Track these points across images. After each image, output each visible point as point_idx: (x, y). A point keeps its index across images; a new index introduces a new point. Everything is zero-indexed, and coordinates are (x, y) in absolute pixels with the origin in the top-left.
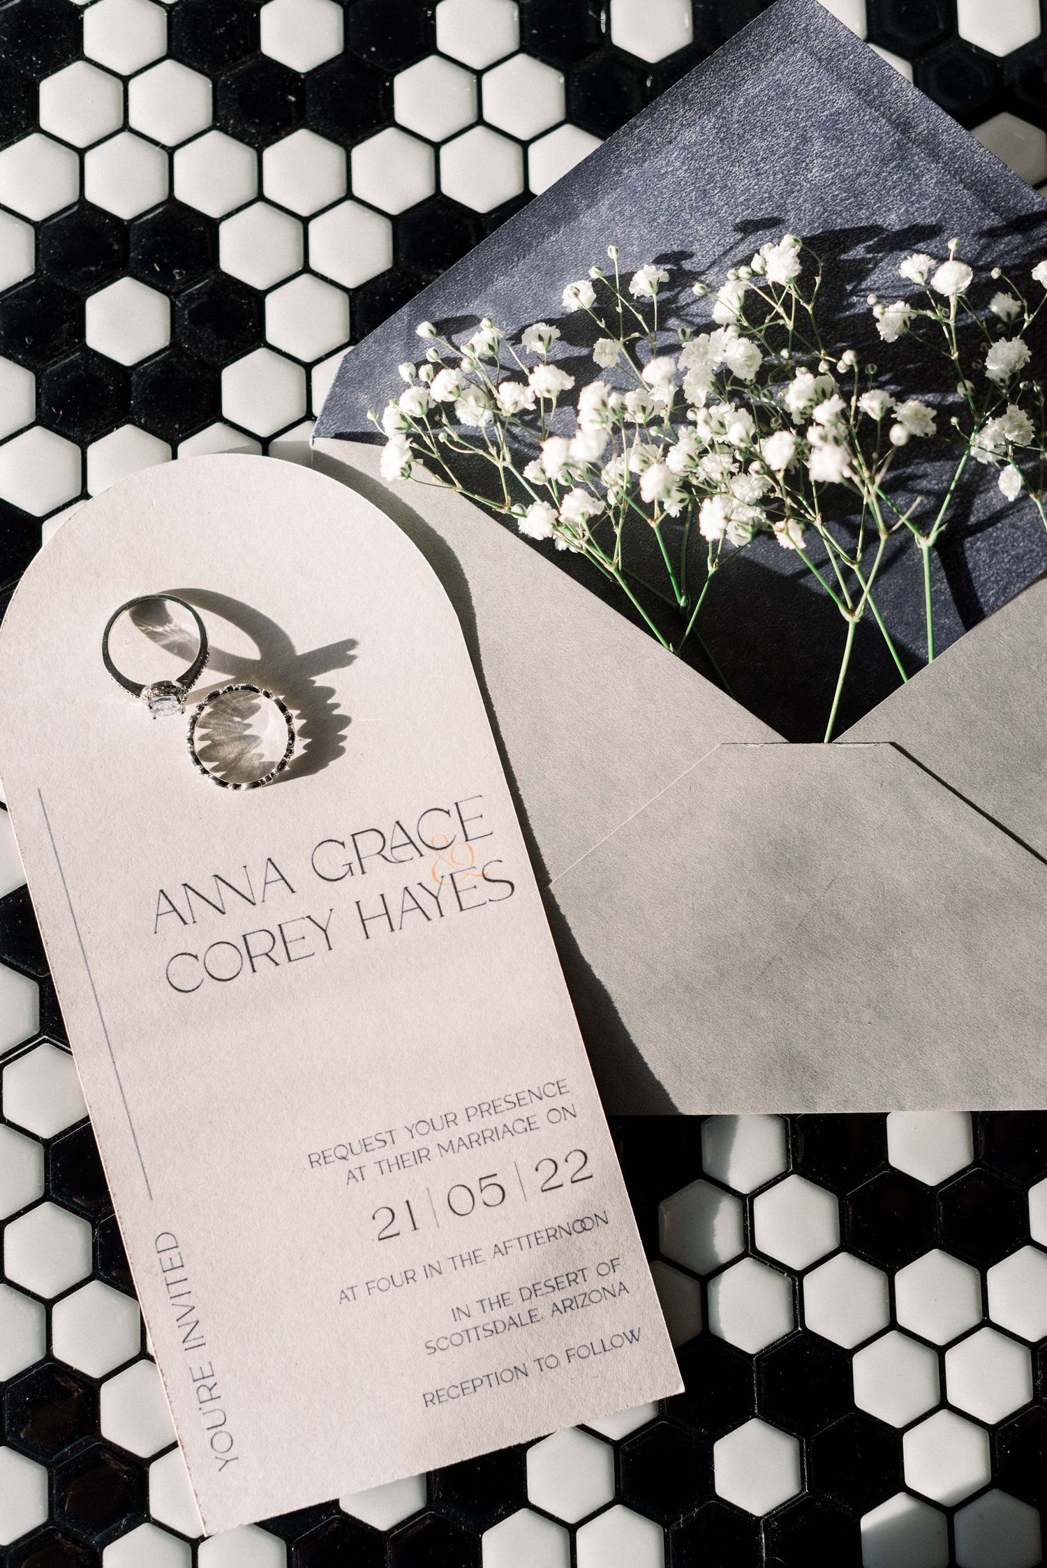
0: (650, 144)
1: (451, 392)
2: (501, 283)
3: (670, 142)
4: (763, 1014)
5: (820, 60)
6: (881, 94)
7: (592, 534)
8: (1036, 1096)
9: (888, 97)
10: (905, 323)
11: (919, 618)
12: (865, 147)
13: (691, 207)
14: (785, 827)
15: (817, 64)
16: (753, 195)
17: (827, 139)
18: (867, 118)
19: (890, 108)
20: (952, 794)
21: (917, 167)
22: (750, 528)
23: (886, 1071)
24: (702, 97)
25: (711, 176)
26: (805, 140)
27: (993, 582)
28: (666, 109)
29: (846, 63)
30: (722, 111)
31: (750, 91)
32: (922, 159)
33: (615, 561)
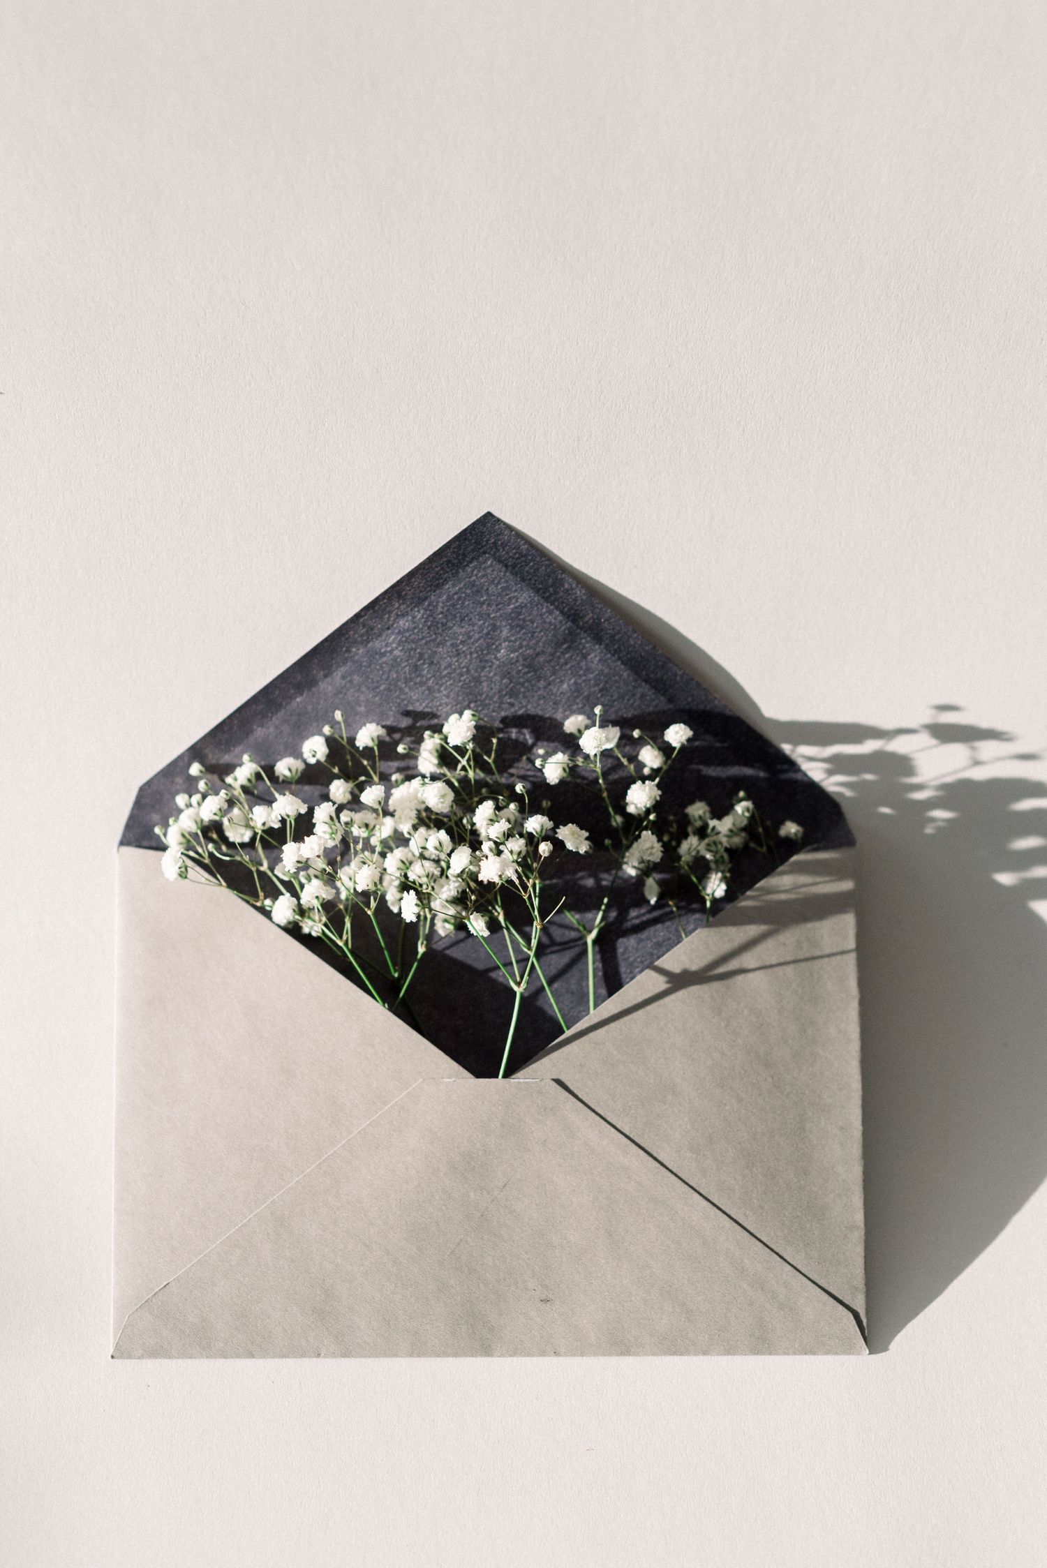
0: (372, 629)
1: (215, 814)
2: (259, 732)
3: (388, 628)
4: (452, 1282)
5: (506, 566)
6: (556, 593)
7: (328, 920)
8: (660, 1346)
9: (561, 594)
10: (564, 769)
11: (581, 989)
12: (542, 633)
13: (405, 678)
14: (472, 1141)
15: (504, 569)
16: (455, 670)
17: (512, 628)
18: (544, 610)
19: (563, 602)
20: (598, 1118)
21: (584, 647)
22: (453, 921)
23: (546, 1326)
24: (413, 594)
25: (421, 655)
26: (495, 627)
27: (639, 962)
28: (385, 603)
29: (527, 569)
30: (429, 605)
31: (451, 589)
32: (587, 642)
33: (345, 937)
